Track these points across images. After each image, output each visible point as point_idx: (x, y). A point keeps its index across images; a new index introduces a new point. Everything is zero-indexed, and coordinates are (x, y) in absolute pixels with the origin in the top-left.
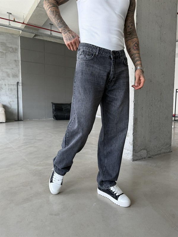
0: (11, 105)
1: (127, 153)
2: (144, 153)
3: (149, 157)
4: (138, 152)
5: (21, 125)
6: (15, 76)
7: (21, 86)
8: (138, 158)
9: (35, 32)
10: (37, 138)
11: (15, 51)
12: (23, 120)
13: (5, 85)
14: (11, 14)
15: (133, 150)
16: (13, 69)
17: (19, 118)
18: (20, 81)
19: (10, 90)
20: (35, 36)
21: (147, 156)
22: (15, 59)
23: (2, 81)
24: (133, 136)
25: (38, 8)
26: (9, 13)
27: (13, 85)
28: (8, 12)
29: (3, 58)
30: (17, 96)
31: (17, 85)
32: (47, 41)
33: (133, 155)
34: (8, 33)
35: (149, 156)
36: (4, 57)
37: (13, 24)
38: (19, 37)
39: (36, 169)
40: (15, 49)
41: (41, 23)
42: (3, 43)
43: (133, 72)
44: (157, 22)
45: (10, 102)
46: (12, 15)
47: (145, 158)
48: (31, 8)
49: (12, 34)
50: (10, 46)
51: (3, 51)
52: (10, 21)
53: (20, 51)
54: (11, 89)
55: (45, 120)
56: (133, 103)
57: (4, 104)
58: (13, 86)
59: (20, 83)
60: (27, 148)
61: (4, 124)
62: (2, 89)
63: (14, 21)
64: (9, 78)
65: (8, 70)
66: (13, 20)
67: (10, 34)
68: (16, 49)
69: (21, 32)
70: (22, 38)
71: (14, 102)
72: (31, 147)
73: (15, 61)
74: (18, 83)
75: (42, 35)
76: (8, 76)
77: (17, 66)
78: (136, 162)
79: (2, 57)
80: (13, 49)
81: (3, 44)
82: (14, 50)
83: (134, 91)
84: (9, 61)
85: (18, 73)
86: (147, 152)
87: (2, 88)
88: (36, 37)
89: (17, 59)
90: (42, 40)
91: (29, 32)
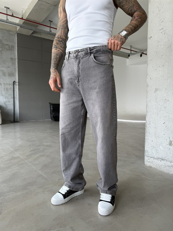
0: (6, 105)
6: (11, 75)
7: (17, 86)
9: (34, 28)
11: (11, 48)
12: (19, 121)
13: (1, 84)
14: (9, 8)
17: (15, 119)
18: (17, 80)
19: (5, 90)
20: (32, 33)
22: (11, 57)
28: (6, 6)
30: (13, 96)
31: (13, 85)
32: (45, 39)
34: (4, 30)
37: (11, 19)
38: (16, 34)
40: (12, 47)
41: (40, 20)
45: (6, 102)
46: (10, 10)
49: (9, 31)
50: (6, 43)
53: (17, 49)
54: (7, 89)
55: (43, 121)
58: (10, 85)
59: (17, 82)
61: (0, 126)
63: (12, 16)
64: (5, 77)
67: (7, 31)
68: (13, 47)
69: (18, 28)
70: (20, 35)
71: (10, 102)
73: (12, 59)
74: (14, 82)
76: (4, 74)
77: (13, 64)
80: (9, 46)
82: (11, 47)
84: (5, 59)
85: (14, 72)
88: (34, 35)
89: (14, 58)
90: (40, 37)
91: (28, 29)
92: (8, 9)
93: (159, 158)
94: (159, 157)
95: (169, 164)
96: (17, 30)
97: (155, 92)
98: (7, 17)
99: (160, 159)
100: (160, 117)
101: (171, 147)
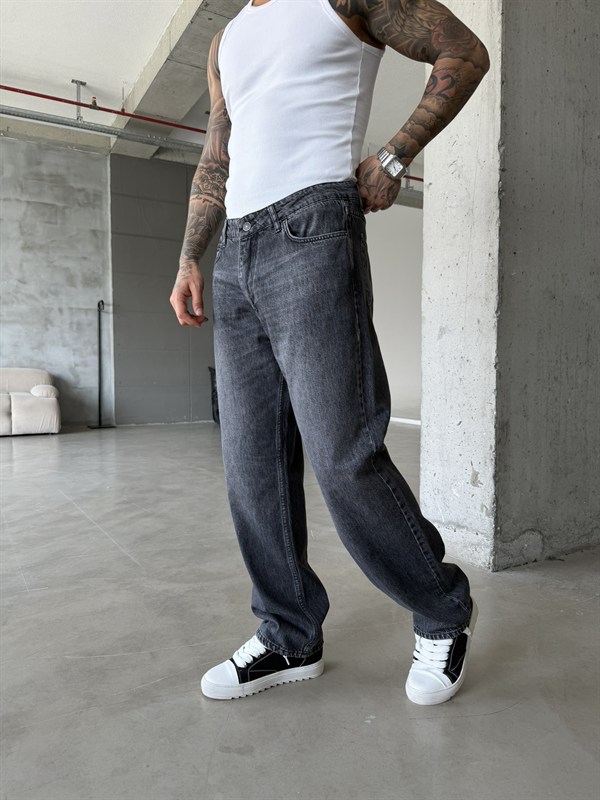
0: (77, 376)
1: (475, 541)
2: (531, 544)
3: (551, 558)
4: (512, 540)
5: (110, 442)
6: (92, 281)
7: (111, 316)
8: (511, 561)
9: (159, 139)
10: (163, 486)
11: (92, 201)
12: (114, 424)
13: (61, 310)
14: (84, 84)
15: (496, 532)
16: (85, 258)
17: (103, 418)
18: (110, 299)
19: (75, 328)
20: (157, 152)
21: (542, 553)
22: (92, 228)
23: (51, 298)
24: (496, 483)
25: (171, 64)
26: (76, 82)
27: (87, 311)
28: (76, 79)
29: (56, 223)
30: (96, 347)
31: (97, 313)
33: (496, 551)
34: (72, 145)
35: (549, 553)
36: (59, 221)
37: (90, 116)
38: (109, 158)
39: (167, 591)
40: (95, 195)
41: (177, 111)
42: (58, 176)
43: (490, 267)
44: (570, 100)
45: (76, 365)
46: (88, 88)
47: (535, 561)
48: (149, 63)
49: (86, 148)
50: (79, 186)
51: (57, 203)
52: (82, 108)
53: (109, 202)
54: (79, 324)
55: (188, 425)
56: (495, 371)
57: (57, 372)
58: (87, 314)
59: (109, 305)
60: (132, 518)
61: (55, 439)
62: (51, 323)
63: (94, 106)
64: (73, 289)
65: (70, 264)
66: (90, 103)
67: (81, 148)
68: (98, 196)
69: (113, 139)
70: (117, 160)
71: (85, 365)
72: (146, 515)
73: (94, 232)
74: (101, 304)
75: (182, 148)
76: (71, 280)
77: (99, 248)
78: (505, 574)
79: (53, 221)
80: (87, 195)
81: (57, 180)
82: (92, 197)
83: (496, 329)
84: (74, 233)
85: (100, 272)
86: (543, 540)
87: (48, 322)
88: (162, 157)
89: (99, 228)
90: (180, 163)
91: (142, 142)
92: (82, 87)
93: (450, 522)
94: (450, 519)
95: (472, 538)
96: (112, 145)
97: (440, 337)
98: (78, 111)
99: (454, 524)
100: (451, 407)
101: (477, 491)
